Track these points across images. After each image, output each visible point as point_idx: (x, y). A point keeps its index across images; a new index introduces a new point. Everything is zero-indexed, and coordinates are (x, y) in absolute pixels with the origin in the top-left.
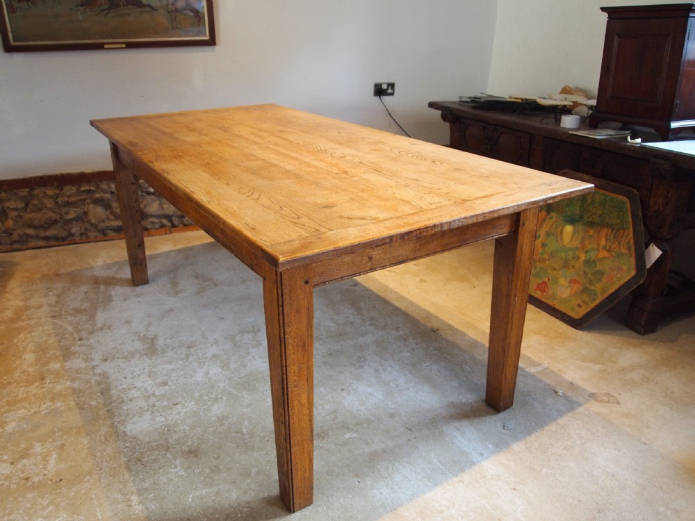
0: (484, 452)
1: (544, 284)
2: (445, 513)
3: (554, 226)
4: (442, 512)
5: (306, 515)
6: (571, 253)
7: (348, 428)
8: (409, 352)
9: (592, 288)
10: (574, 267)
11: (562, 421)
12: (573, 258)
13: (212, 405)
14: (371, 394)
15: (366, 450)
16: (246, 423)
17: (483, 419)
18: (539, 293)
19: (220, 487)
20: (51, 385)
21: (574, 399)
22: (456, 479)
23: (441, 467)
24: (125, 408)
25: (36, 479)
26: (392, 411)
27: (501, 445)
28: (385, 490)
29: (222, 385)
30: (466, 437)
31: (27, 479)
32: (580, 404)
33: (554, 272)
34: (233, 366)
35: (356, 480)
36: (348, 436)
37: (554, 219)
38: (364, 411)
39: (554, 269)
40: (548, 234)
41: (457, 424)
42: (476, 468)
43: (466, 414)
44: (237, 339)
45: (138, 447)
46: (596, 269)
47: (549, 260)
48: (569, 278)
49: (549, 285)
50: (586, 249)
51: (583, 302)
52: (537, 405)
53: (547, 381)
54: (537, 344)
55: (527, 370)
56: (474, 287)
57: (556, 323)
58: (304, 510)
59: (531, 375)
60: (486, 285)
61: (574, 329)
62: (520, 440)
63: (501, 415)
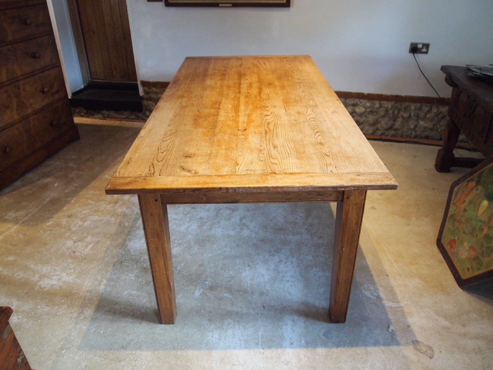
0: (295, 343)
1: (454, 241)
2: (235, 366)
3: (477, 197)
4: (234, 365)
5: (166, 328)
6: (480, 224)
7: (231, 291)
8: (313, 256)
9: (482, 259)
10: (477, 236)
11: (371, 349)
12: (479, 229)
13: (176, 247)
14: (263, 275)
15: (228, 308)
16: (183, 264)
17: (317, 322)
18: (449, 247)
19: (143, 293)
20: (117, 208)
21: (398, 338)
22: (261, 350)
23: (260, 339)
24: (137, 232)
25: (77, 254)
26: (265, 291)
27: (311, 344)
28: (216, 336)
29: (190, 237)
30: (292, 328)
31: (74, 252)
32: (398, 344)
33: (464, 235)
34: (205, 227)
35: (207, 322)
36: (226, 295)
37: (478, 192)
38: (249, 284)
39: (464, 233)
40: (470, 202)
41: (296, 318)
42: (280, 350)
43: (308, 313)
44: (221, 211)
45: (126, 256)
46: (490, 245)
47: (464, 223)
48: (470, 244)
49: (457, 243)
50: (490, 225)
51: (472, 268)
52: (365, 329)
53: (391, 317)
54: (413, 286)
55: (384, 302)
56: (408, 225)
57: (447, 275)
58: (168, 325)
59: (383, 307)
60: (419, 227)
61: (458, 286)
62: (327, 347)
63: (332, 325)
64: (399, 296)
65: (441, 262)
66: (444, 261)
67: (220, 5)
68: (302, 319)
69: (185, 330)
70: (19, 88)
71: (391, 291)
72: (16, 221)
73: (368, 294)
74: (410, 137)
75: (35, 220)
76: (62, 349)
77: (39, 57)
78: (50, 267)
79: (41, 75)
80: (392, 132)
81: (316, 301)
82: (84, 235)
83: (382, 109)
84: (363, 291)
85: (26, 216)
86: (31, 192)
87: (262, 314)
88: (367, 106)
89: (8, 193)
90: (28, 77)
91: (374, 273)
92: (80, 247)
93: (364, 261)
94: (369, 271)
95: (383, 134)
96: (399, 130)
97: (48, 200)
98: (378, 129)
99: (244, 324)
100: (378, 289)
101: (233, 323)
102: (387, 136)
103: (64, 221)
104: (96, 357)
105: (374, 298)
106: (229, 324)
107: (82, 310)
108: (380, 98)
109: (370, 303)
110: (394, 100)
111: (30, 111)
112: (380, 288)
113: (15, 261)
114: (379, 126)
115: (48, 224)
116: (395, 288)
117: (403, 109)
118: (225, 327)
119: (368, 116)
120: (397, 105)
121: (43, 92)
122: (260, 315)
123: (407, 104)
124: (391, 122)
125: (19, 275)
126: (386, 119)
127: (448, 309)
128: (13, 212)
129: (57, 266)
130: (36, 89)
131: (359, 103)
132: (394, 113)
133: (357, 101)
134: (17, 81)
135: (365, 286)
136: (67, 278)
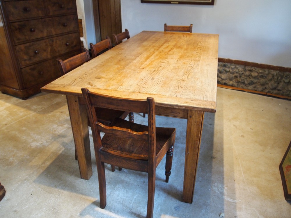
1: (290, 167)
5: (83, 181)
15: (122, 178)
25: (56, 132)
28: (108, 192)
36: (125, 170)
52: (203, 211)
53: (225, 207)
54: (250, 191)
55: (225, 197)
56: (263, 151)
57: (279, 189)
58: (85, 180)
59: (223, 200)
60: (271, 153)
61: (284, 199)
62: (173, 216)
63: (182, 203)
64: (237, 196)
65: (278, 180)
66: (281, 179)
67: (172, 3)
68: (165, 195)
69: (93, 185)
70: (53, 41)
71: (233, 191)
72: (35, 111)
73: (215, 189)
74: (288, 96)
75: (45, 111)
76: (25, 180)
77: (66, 26)
78: (40, 137)
79: (66, 35)
80: (275, 91)
81: (178, 186)
82: (64, 123)
83: (270, 75)
84: (213, 186)
85: (41, 109)
86: (49, 97)
87: (141, 186)
88: (260, 72)
89: (39, 96)
90: (59, 36)
91: (225, 177)
92: (59, 129)
93: (221, 168)
94: (223, 175)
95: (269, 92)
96: (281, 90)
97: (55, 102)
98: (266, 88)
99: (127, 190)
100: (224, 188)
101: (121, 187)
102: (272, 93)
103: (58, 114)
104: (40, 188)
105: (218, 192)
106: (119, 187)
107: (45, 161)
108: (269, 67)
109: (214, 196)
110: (279, 70)
111: (57, 54)
112: (225, 187)
113: (25, 130)
114: (267, 86)
115: (50, 114)
116: (236, 190)
117: (284, 77)
118: (115, 189)
119: (260, 78)
120: (281, 73)
121: (67, 45)
122: (139, 186)
123: (288, 73)
124: (276, 85)
125: (23, 138)
126: (272, 82)
127: (270, 212)
128: (36, 106)
129: (43, 136)
130: (63, 43)
131: (254, 69)
132: (278, 78)
133: (253, 68)
134: (52, 37)
135: (216, 184)
136: (46, 144)
